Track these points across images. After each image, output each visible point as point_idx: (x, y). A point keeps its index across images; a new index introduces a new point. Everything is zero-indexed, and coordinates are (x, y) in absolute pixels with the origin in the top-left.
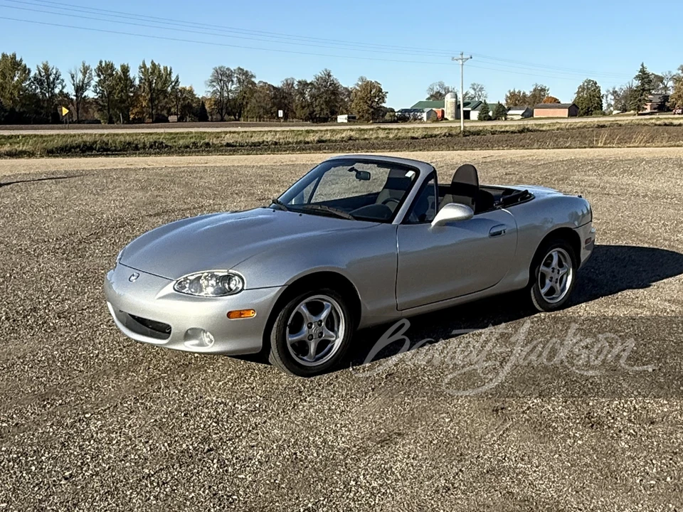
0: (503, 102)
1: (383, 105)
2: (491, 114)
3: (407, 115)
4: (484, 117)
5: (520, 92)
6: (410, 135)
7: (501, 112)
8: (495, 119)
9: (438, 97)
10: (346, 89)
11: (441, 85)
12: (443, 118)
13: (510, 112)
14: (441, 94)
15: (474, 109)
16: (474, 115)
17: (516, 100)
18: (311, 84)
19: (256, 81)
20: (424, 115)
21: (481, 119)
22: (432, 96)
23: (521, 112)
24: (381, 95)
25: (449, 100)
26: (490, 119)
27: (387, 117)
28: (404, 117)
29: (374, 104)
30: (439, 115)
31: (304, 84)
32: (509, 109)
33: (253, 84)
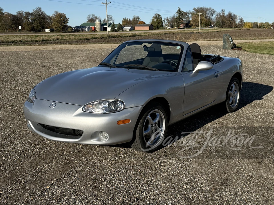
0: (121, 23)
1: (67, 24)
2: (116, 29)
3: (79, 29)
4: (113, 30)
5: (128, 19)
6: (85, 38)
7: (121, 28)
8: (118, 31)
9: (92, 21)
10: (49, 17)
11: (93, 15)
12: (95, 30)
13: (125, 28)
14: (93, 20)
15: (109, 26)
16: (109, 29)
17: (127, 22)
18: (32, 14)
19: (4, 12)
20: (87, 29)
21: (112, 31)
22: (89, 20)
23: (129, 28)
24: (66, 20)
25: (97, 22)
26: (116, 31)
27: (69, 30)
28: (77, 29)
29: (63, 24)
30: (93, 29)
31: (28, 14)
32: (124, 27)
33: (2, 13)
